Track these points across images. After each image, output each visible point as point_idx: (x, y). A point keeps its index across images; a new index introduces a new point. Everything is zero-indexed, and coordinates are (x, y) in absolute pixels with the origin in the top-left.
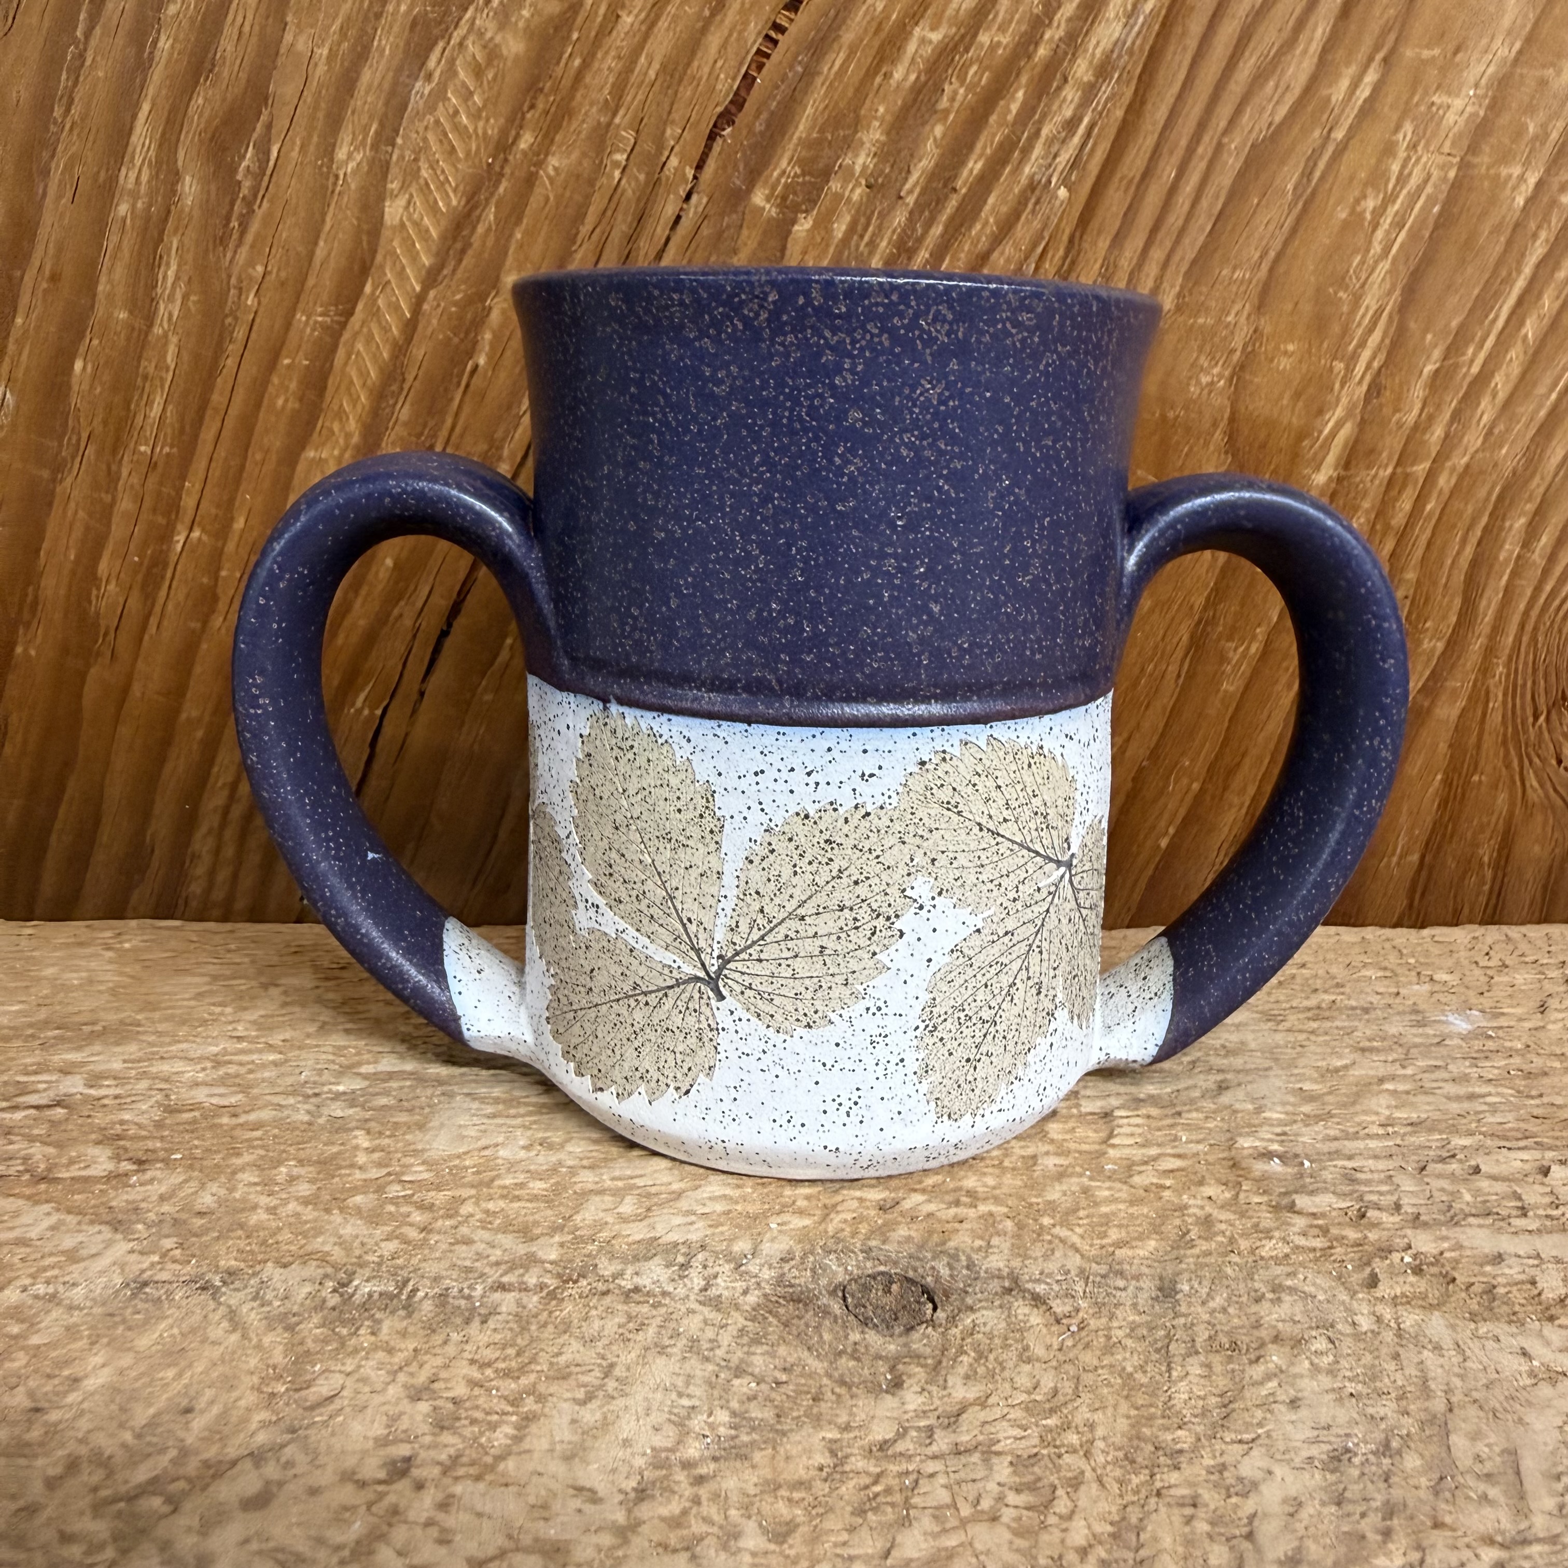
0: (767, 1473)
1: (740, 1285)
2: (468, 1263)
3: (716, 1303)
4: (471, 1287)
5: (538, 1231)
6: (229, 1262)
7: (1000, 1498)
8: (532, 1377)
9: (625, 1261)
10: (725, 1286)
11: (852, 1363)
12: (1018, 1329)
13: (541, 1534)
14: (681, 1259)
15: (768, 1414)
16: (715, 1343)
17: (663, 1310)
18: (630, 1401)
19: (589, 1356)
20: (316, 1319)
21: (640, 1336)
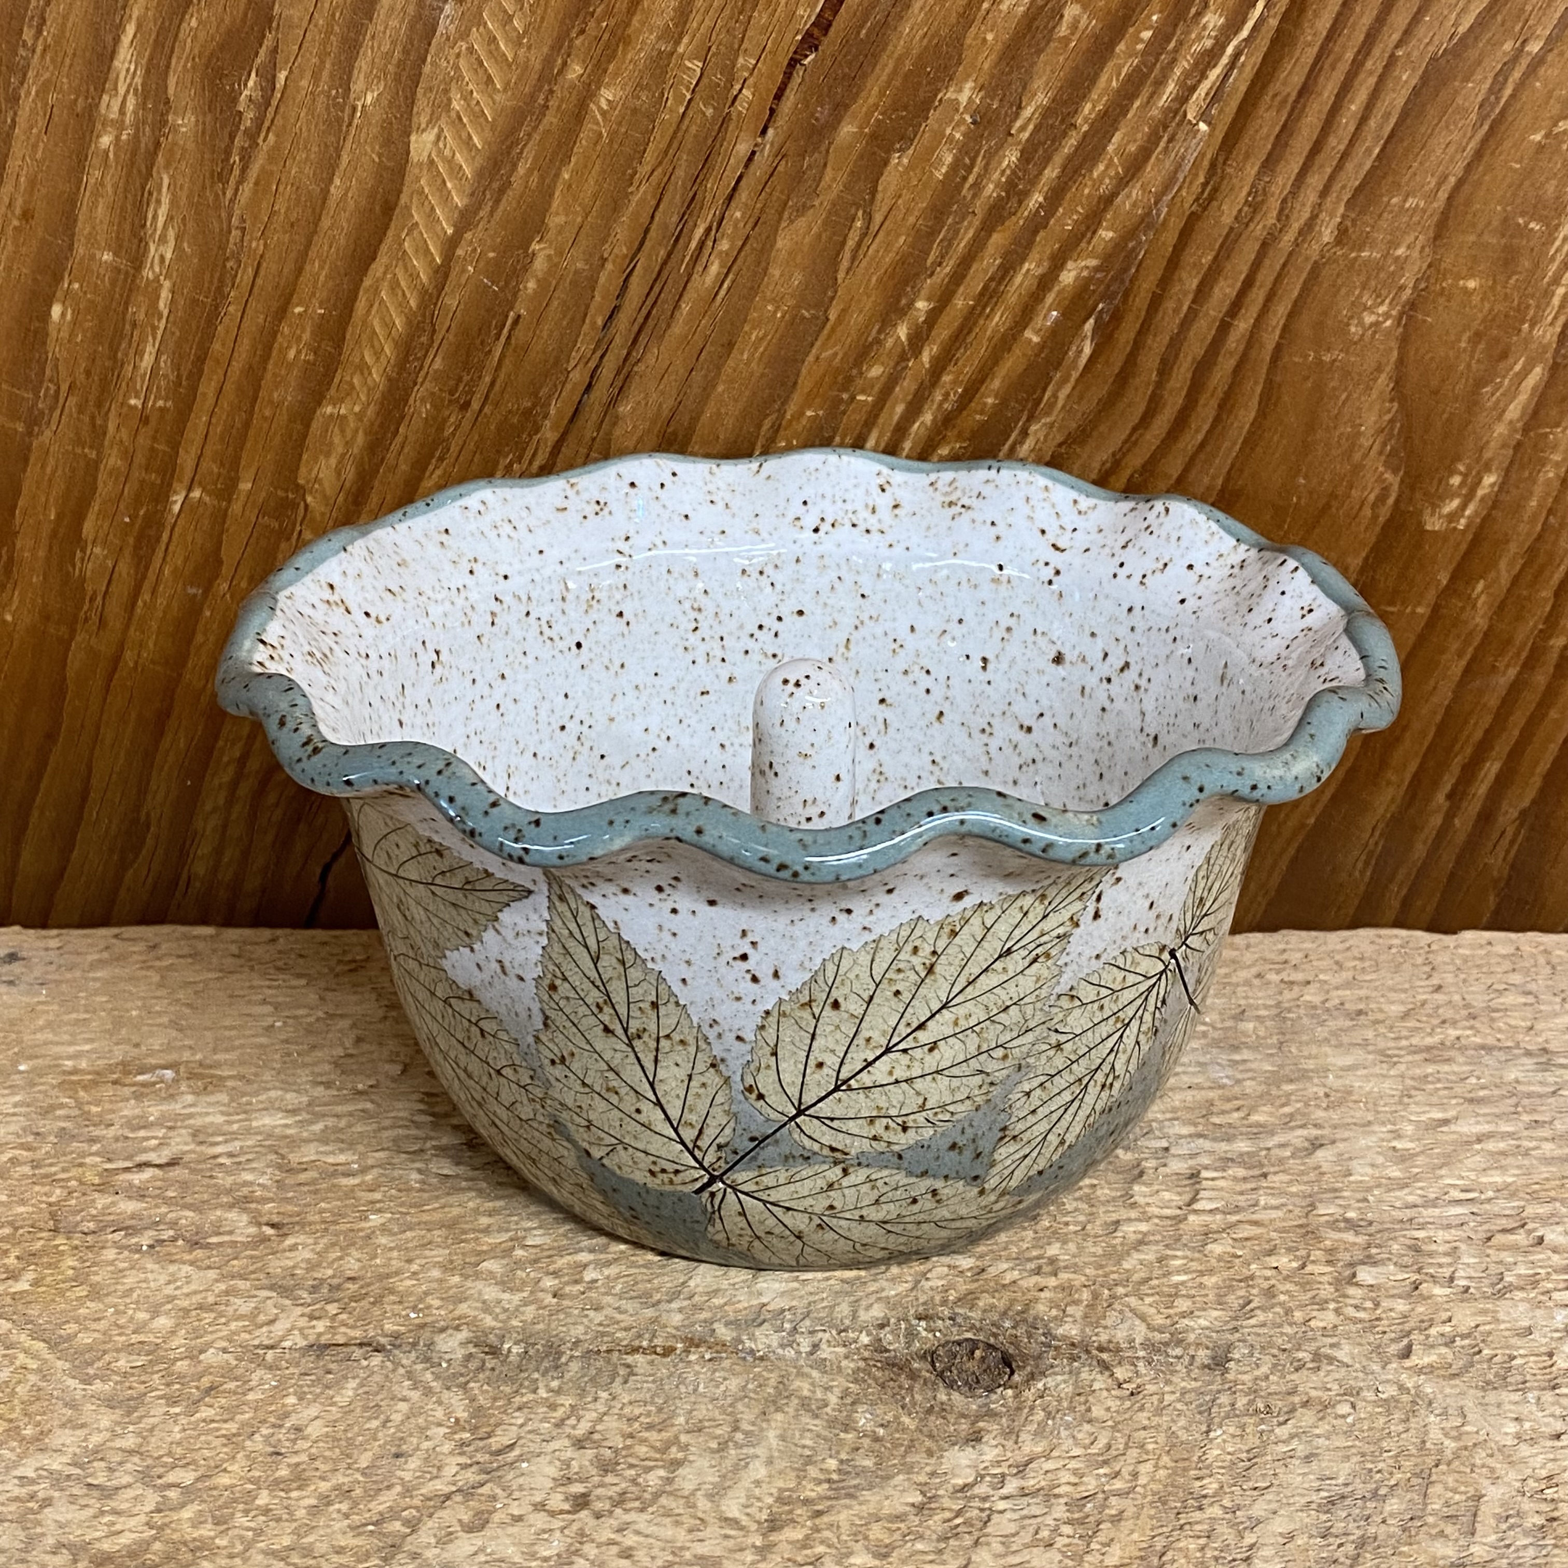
0: (870, 1508)
3: (822, 1366)
5: (657, 1297)
7: (1055, 1530)
8: (673, 1430)
10: (829, 1350)
11: (939, 1421)
13: (698, 1552)
15: (870, 1462)
16: (822, 1403)
18: (754, 1450)
19: (717, 1412)
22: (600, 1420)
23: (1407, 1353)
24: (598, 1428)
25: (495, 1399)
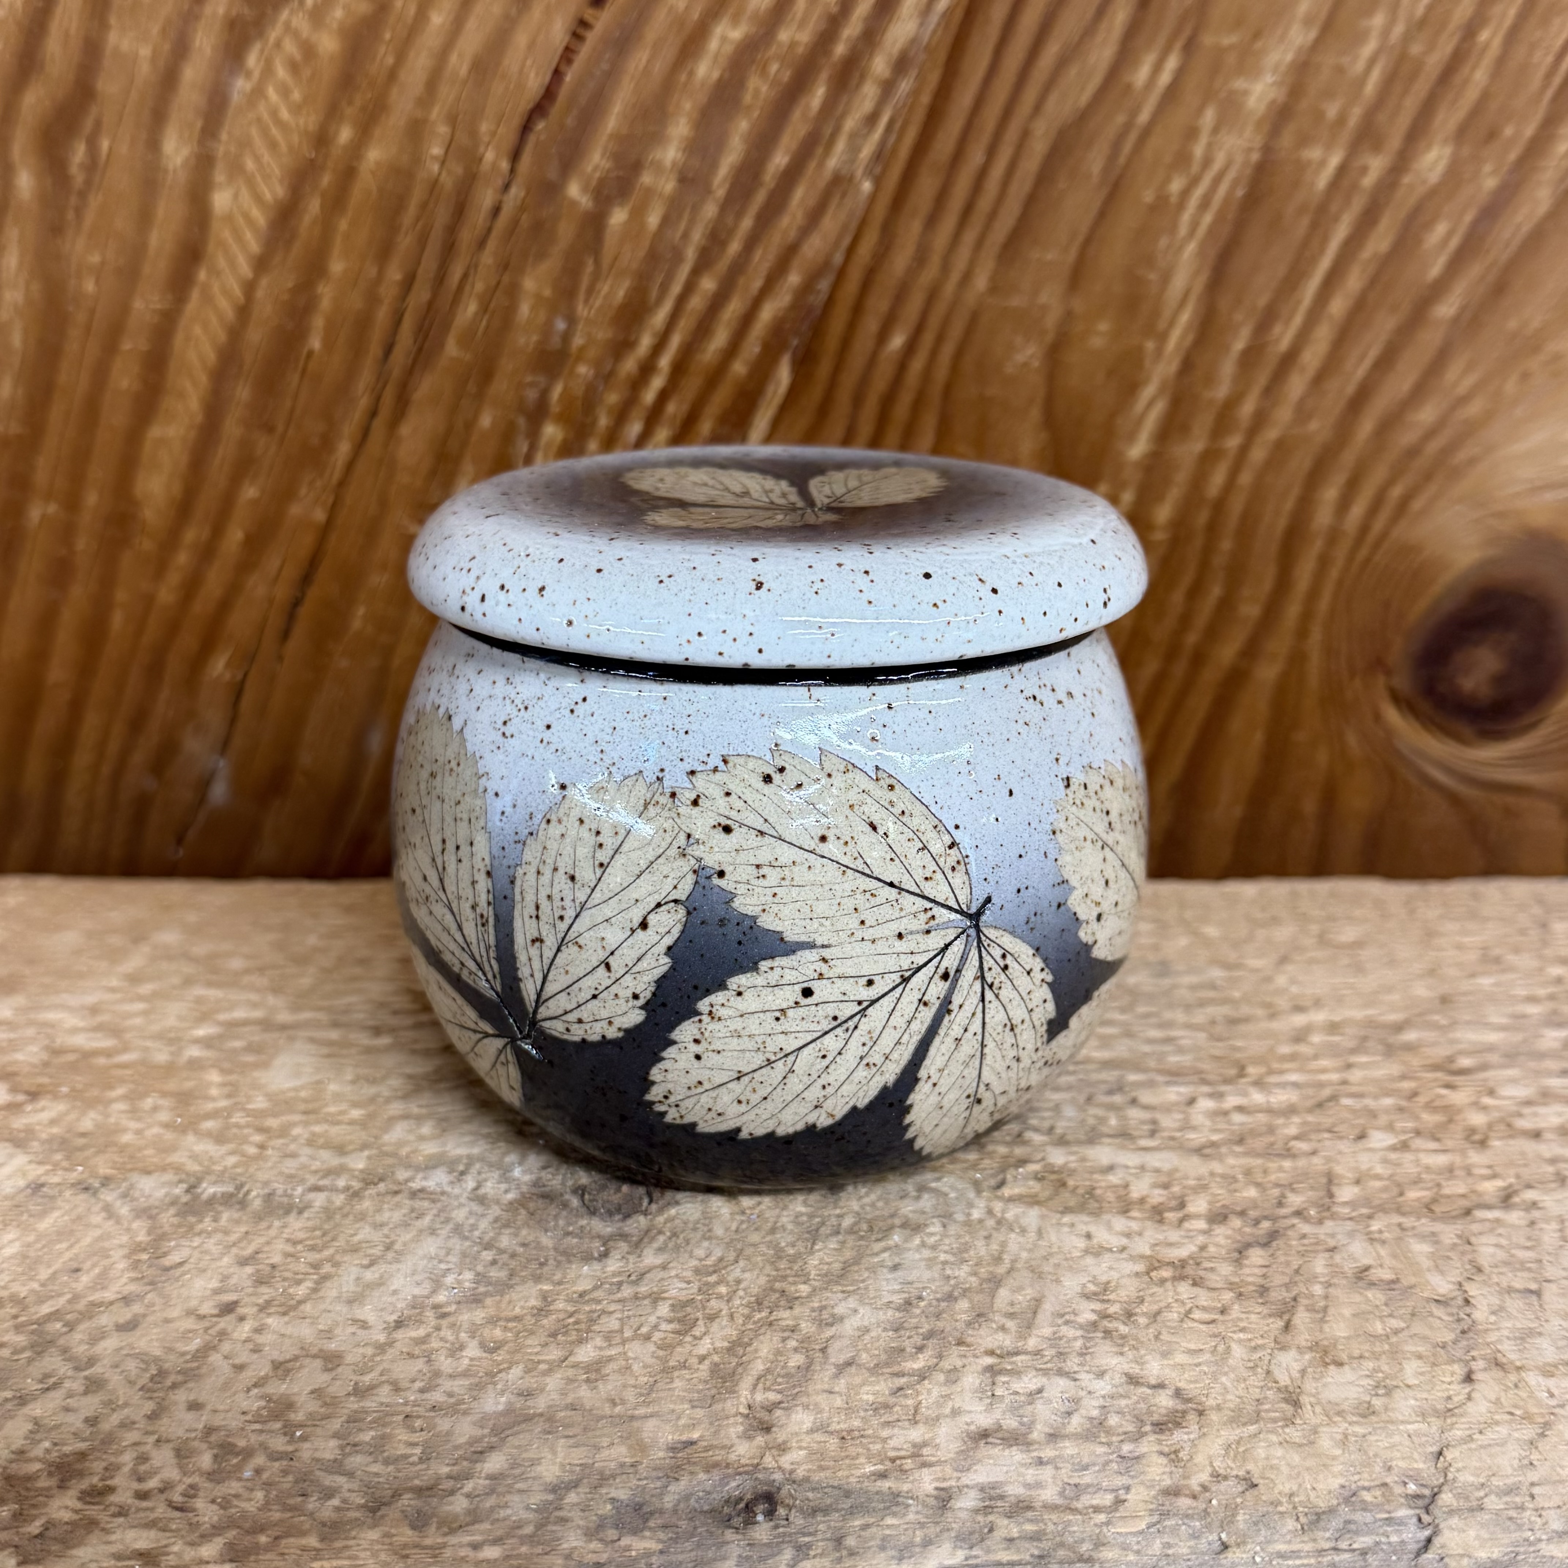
0: (492, 1311)
1: (503, 1186)
2: (293, 1171)
3: (482, 1200)
4: (293, 1189)
5: (351, 1147)
6: (104, 1170)
7: (656, 1327)
8: (331, 1251)
9: (418, 1169)
10: (490, 1188)
11: (575, 1240)
12: (708, 1218)
13: (325, 1347)
14: (461, 1168)
15: (503, 1274)
16: (474, 1227)
17: (439, 1205)
18: (399, 1266)
19: (376, 1236)
20: (172, 1211)
21: (419, 1224)
22: (268, 1243)
23: (1001, 1184)
24: (266, 1249)
25: (180, 1226)
